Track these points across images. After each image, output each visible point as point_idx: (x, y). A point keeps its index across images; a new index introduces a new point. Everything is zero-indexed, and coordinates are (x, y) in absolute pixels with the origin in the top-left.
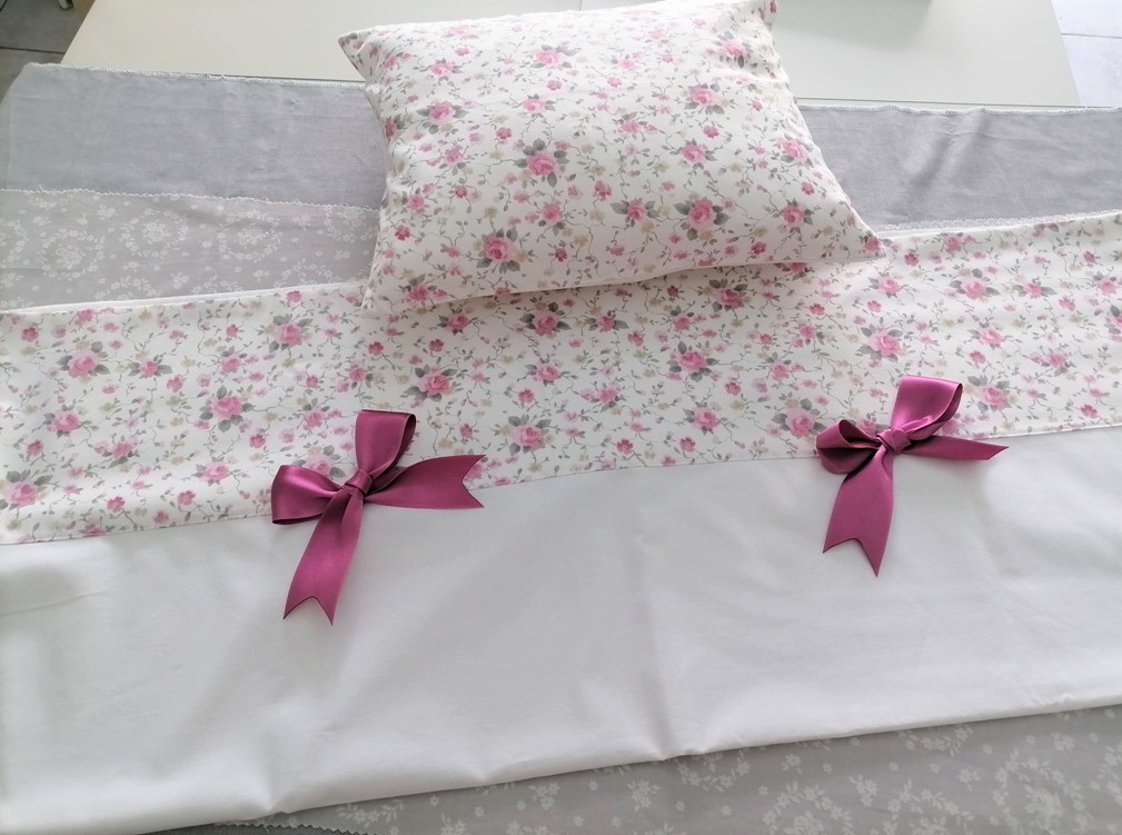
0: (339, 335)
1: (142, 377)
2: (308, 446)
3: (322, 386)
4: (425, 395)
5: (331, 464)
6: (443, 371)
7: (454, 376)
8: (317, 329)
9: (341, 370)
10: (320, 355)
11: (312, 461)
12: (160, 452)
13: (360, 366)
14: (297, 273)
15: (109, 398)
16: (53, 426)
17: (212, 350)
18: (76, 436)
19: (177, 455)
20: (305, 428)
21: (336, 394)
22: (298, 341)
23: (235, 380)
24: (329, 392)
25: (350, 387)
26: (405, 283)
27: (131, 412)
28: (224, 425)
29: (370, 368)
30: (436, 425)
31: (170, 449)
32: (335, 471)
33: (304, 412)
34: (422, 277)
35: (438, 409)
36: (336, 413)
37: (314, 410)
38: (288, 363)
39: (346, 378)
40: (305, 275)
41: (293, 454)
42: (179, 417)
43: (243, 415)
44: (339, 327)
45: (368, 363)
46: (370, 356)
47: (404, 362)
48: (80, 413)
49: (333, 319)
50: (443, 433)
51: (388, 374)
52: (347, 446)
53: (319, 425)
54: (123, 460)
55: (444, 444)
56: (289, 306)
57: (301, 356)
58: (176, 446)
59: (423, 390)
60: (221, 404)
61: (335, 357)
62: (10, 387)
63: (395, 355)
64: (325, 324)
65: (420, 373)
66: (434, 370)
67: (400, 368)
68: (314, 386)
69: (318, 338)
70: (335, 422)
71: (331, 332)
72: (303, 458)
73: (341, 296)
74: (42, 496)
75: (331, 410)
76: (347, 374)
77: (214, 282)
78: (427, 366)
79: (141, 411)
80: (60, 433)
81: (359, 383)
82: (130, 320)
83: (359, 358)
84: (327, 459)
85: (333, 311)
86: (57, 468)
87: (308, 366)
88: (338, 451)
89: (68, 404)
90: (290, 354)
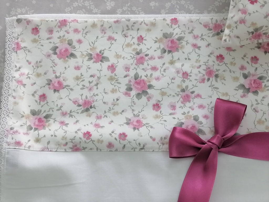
0: (199, 48)
1: (94, 62)
2: (184, 114)
3: (191, 78)
4: (248, 90)
5: (198, 126)
6: (258, 76)
7: (265, 81)
8: (187, 43)
9: (201, 69)
10: (189, 59)
11: (188, 124)
12: (106, 108)
13: (212, 68)
14: (174, 5)
15: (78, 73)
16: (51, 86)
17: (130, 50)
18: (63, 93)
19: (115, 110)
20: (182, 103)
21: (198, 84)
22: (177, 50)
23: (143, 69)
24: (194, 82)
25: (206, 81)
26: (251, 30)
27: (90, 82)
28: (139, 96)
29: (218, 70)
30: (256, 111)
31: (111, 106)
32: (200, 131)
33: (181, 93)
34: (261, 28)
35: (256, 100)
36: (198, 96)
37: (187, 93)
38: (172, 63)
39: (204, 75)
40: (178, 7)
41: (176, 118)
42: (115, 88)
43: (149, 91)
44: (199, 42)
45: (216, 67)
46: (217, 62)
47: (236, 69)
48: (64, 80)
49: (196, 37)
50: (259, 115)
51: (227, 75)
52: (206, 117)
53: (189, 101)
54: (87, 110)
55: (260, 122)
56: (172, 27)
57: (179, 59)
58: (114, 105)
59: (247, 87)
60: (136, 83)
61: (197, 61)
62: (27, 61)
63: (231, 63)
64: (191, 40)
65: (245, 76)
66: (253, 75)
67: (234, 72)
68: (187, 78)
69: (188, 49)
70: (198, 101)
71: (195, 46)
72: (183, 121)
73: (201, 23)
74: (49, 125)
75: (195, 93)
76: (204, 72)
77: (128, 7)
78: (249, 72)
79: (95, 83)
80: (55, 91)
81: (211, 79)
82: (86, 27)
83: (211, 63)
84: (195, 123)
85: (196, 32)
86: (55, 110)
87: (183, 65)
88: (201, 119)
89: (58, 74)
90: (173, 57)
